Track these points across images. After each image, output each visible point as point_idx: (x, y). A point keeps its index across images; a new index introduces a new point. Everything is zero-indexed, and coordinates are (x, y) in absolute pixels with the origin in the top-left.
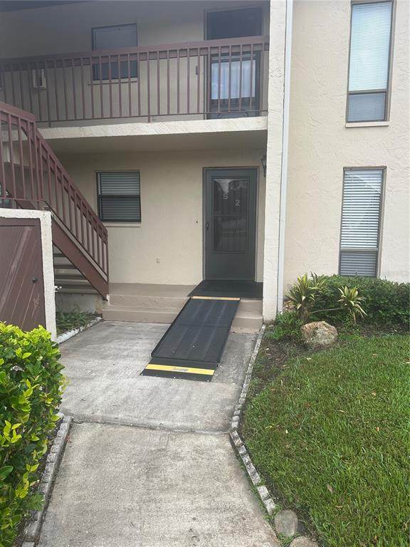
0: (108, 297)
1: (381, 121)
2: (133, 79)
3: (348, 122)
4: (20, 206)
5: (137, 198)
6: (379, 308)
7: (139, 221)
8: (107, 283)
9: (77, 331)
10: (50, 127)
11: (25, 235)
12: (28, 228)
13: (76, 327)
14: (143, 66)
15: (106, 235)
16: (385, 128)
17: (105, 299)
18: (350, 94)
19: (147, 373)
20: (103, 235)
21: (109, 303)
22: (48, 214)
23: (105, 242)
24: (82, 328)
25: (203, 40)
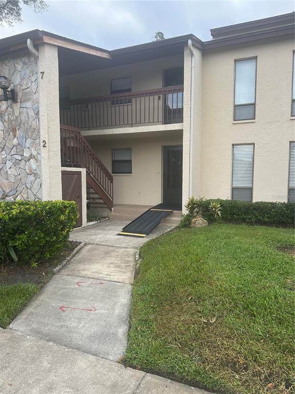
0: (112, 209)
1: (252, 119)
2: (129, 104)
3: (234, 120)
4: (75, 166)
5: (130, 161)
6: (234, 214)
7: (131, 173)
8: (112, 202)
9: (96, 222)
10: (89, 130)
11: (75, 178)
12: (76, 175)
13: (96, 220)
14: (134, 100)
15: (112, 180)
16: (253, 124)
17: (111, 210)
18: (235, 106)
19: (119, 235)
20: (111, 179)
21: (113, 212)
22: (85, 169)
23: (112, 182)
24: (99, 221)
25: (162, 87)
